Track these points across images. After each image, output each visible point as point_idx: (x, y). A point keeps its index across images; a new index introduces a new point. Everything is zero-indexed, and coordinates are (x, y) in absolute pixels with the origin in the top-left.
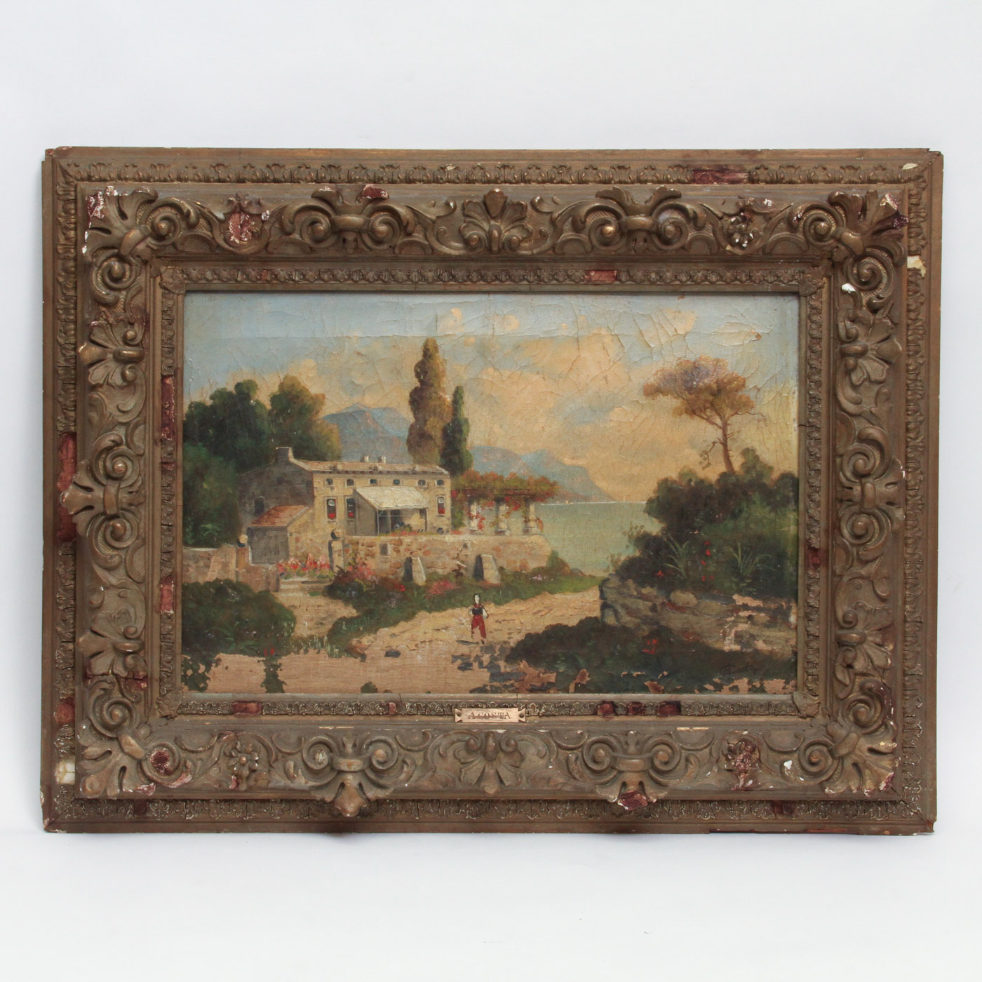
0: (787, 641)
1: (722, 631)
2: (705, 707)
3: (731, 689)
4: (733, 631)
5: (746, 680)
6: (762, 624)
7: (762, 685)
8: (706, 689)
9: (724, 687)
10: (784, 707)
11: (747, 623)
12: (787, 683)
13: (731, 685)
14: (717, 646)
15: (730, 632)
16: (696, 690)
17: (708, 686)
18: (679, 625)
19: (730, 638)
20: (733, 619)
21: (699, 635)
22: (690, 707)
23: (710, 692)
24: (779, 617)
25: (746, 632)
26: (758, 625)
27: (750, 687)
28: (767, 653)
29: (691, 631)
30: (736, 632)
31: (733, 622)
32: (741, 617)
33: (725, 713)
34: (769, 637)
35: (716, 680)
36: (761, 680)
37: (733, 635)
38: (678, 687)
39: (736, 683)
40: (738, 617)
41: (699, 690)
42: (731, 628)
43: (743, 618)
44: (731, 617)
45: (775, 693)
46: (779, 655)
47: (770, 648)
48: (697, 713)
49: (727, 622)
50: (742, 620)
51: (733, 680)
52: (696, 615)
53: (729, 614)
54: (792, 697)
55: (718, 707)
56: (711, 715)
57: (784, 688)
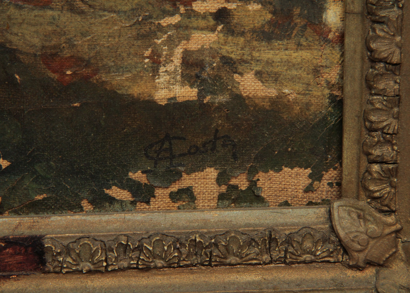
0: (316, 71)
1: (147, 53)
2: (107, 249)
3: (174, 197)
4: (179, 51)
5: (212, 173)
6: (254, 31)
7: (253, 184)
8: (112, 200)
9: (158, 192)
10: (308, 244)
11: (213, 30)
12: (316, 176)
13: (175, 188)
14: (136, 90)
15: (171, 54)
16: (85, 203)
17: (116, 192)
18: (36, 41)
19: (170, 68)
20: (176, 19)
21: (88, 64)
22: (68, 250)
23: (123, 206)
24: (297, 11)
25: (213, 52)
26: (242, 34)
27: (224, 189)
28: (267, 105)
29: (67, 53)
30: (186, 53)
31: (177, 26)
32: (197, 15)
33: (159, 263)
34: (269, 63)
35: (138, 176)
36: (252, 172)
37: (177, 61)
38: (40, 197)
39: (186, 181)
40: (190, 14)
41: (91, 202)
42: (171, 42)
43: (204, 17)
44: (172, 15)
45: (286, 204)
46: (297, 109)
47: (272, 92)
48: (86, 266)
49: (160, 28)
50: (202, 23)
51: (179, 175)
52: (82, 13)
53: (168, 7)
54: (330, 213)
55: (140, 249)
56: (122, 270)
57: (309, 189)
